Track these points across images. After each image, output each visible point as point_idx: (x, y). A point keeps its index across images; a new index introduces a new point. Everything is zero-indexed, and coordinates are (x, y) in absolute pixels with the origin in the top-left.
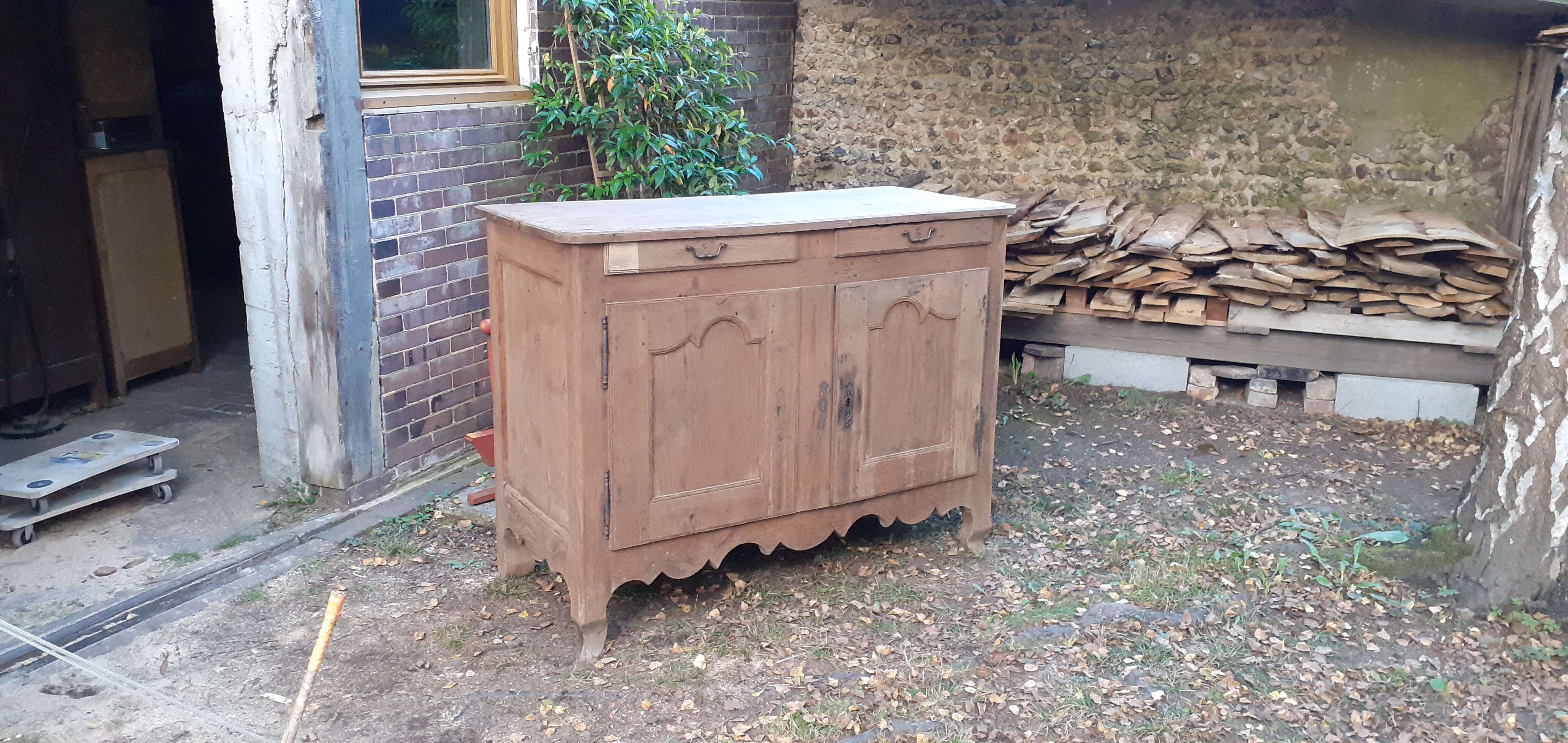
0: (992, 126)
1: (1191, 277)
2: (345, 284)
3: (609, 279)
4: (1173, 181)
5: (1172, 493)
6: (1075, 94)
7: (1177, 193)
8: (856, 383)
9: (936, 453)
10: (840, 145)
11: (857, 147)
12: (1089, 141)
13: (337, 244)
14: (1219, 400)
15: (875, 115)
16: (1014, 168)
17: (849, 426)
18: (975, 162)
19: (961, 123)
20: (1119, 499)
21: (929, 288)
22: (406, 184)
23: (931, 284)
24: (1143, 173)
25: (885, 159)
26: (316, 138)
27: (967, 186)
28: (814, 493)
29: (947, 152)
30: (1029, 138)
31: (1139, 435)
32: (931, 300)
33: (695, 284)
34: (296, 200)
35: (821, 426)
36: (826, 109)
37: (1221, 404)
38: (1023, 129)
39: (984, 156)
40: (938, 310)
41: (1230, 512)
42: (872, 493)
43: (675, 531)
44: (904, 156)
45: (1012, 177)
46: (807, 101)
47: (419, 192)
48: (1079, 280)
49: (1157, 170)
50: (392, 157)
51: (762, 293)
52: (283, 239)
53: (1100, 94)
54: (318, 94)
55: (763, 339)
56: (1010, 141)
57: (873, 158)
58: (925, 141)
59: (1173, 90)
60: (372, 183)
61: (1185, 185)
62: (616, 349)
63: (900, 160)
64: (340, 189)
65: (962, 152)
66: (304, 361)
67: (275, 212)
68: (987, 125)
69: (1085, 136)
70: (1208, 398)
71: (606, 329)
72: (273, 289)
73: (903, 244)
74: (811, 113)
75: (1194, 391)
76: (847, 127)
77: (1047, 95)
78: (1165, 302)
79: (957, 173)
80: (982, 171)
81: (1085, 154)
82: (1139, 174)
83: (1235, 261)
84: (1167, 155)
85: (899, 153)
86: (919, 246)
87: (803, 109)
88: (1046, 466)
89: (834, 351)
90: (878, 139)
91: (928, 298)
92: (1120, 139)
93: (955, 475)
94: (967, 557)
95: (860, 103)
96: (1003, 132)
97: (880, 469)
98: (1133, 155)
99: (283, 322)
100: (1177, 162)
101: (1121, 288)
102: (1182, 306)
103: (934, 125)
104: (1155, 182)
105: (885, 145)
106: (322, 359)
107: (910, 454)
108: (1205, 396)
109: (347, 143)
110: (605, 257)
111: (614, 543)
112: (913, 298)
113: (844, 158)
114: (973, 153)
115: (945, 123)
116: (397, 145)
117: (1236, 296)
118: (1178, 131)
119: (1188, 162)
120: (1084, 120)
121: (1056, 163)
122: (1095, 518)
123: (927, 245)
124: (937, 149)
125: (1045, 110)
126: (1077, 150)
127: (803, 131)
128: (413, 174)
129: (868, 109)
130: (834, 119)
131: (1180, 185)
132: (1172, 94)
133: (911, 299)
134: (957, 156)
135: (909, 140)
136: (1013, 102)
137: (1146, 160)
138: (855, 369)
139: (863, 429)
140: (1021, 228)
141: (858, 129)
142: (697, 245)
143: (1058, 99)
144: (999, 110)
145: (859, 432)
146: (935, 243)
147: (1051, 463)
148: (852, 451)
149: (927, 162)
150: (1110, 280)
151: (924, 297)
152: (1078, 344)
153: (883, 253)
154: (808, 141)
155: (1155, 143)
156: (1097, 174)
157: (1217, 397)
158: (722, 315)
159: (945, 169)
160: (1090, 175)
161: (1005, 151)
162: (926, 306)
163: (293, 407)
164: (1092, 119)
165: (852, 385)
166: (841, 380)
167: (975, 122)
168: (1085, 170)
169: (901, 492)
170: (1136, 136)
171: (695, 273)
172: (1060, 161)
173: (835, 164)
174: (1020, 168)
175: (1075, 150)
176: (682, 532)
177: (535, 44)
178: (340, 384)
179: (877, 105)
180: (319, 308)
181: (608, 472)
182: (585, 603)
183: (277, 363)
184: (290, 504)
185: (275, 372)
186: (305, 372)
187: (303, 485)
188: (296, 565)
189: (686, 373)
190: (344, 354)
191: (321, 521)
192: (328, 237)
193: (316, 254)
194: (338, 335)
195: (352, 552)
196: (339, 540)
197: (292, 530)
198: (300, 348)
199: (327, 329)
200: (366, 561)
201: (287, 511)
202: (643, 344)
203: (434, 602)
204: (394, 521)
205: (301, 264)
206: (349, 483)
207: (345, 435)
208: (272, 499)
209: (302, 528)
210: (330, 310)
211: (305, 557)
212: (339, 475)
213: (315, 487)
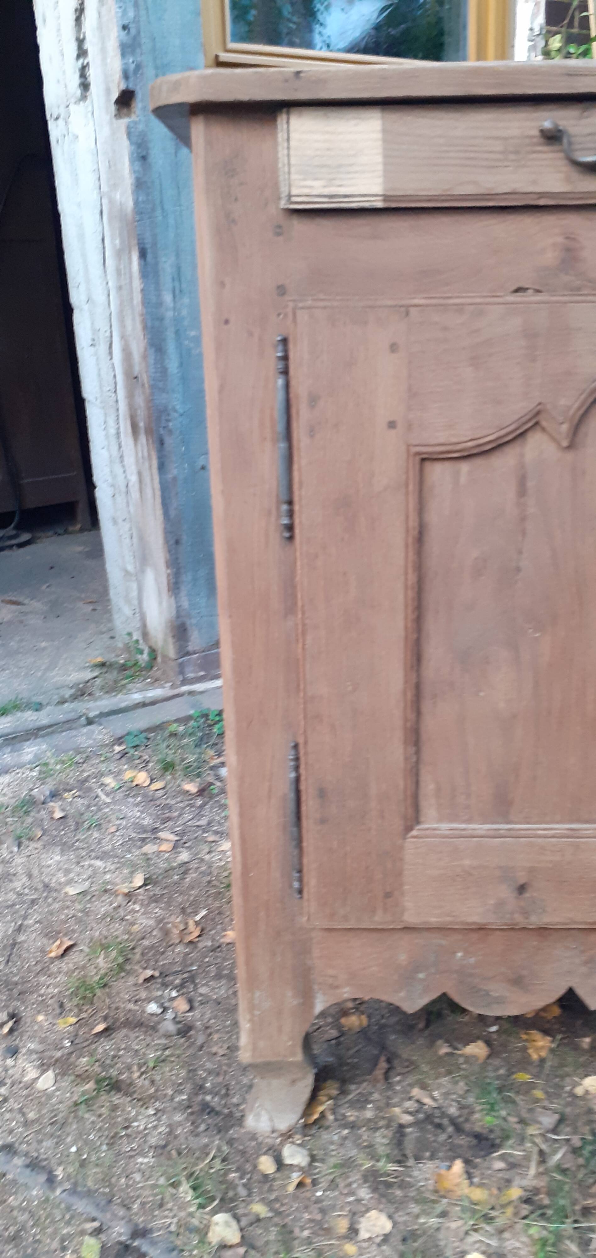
2: (173, 365)
3: (299, 226)
13: (160, 304)
26: (124, 130)
33: (570, 256)
34: (113, 239)
43: (476, 913)
52: (104, 299)
54: (123, 55)
62: (312, 432)
64: (165, 217)
66: (134, 478)
67: (94, 258)
71: (285, 372)
72: (99, 375)
99: (112, 422)
106: (147, 477)
110: (282, 152)
111: (314, 910)
163: (128, 540)
171: (572, 221)
176: (494, 921)
177: (541, 19)
180: (140, 401)
181: (296, 747)
182: (251, 1021)
183: (110, 480)
184: (124, 668)
185: (110, 491)
186: (135, 494)
187: (142, 645)
188: (39, 762)
189: (523, 519)
190: (173, 471)
191: (137, 697)
192: (142, 290)
193: (133, 319)
194: (162, 443)
195: (124, 754)
196: (120, 732)
197: (91, 704)
198: (130, 459)
199: (149, 432)
200: (128, 775)
201: (113, 675)
202: (392, 425)
203: (139, 880)
204: (206, 716)
205: (123, 337)
206: (183, 652)
207: (174, 587)
208: (111, 657)
209: (106, 703)
210: (150, 401)
211: (58, 751)
212: (171, 640)
213: (153, 652)
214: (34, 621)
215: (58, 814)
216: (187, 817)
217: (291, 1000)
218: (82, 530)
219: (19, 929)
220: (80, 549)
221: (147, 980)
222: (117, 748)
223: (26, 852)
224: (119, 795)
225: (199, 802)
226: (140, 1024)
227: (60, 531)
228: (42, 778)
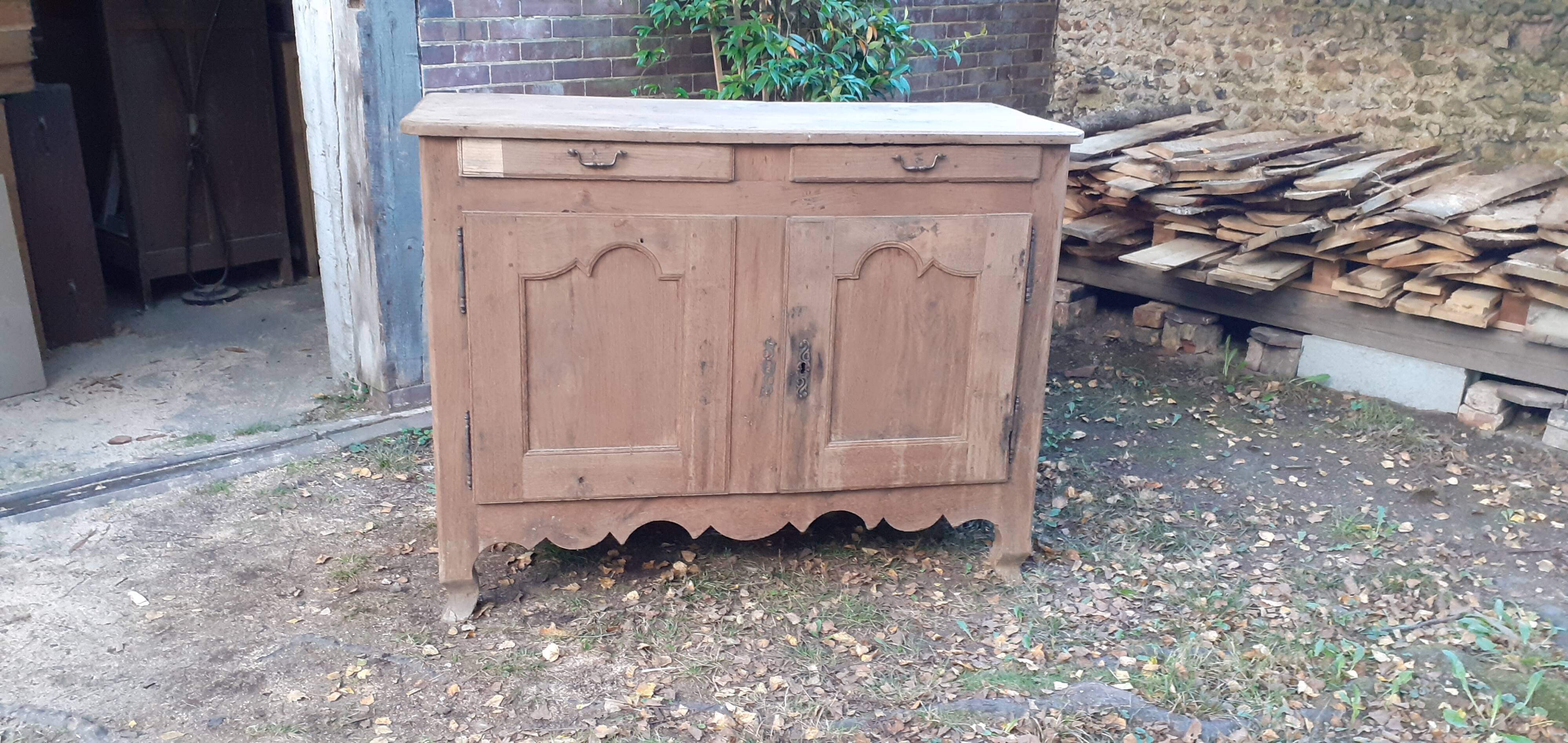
0: (1294, 49)
1: (1474, 260)
2: (388, 176)
3: (468, 183)
4: (1532, 133)
5: (1340, 547)
6: (1406, 11)
7: (1535, 150)
8: (816, 344)
9: (940, 447)
10: (1109, 65)
11: (1129, 68)
12: (1419, 74)
13: (378, 134)
14: (1499, 432)
15: (1153, 29)
16: (1317, 103)
17: (804, 398)
18: (1270, 93)
19: (1256, 44)
20: (1259, 544)
21: (931, 233)
22: (473, 75)
23: (935, 228)
24: (1490, 119)
25: (1160, 84)
26: (354, 17)
27: (1256, 123)
28: (754, 475)
29: (1236, 80)
30: (1341, 66)
31: (1346, 463)
32: (934, 250)
33: (586, 198)
34: (343, 85)
35: (766, 392)
36: (1096, 21)
37: (1501, 437)
38: (1333, 54)
39: (1281, 84)
40: (944, 262)
41: (1399, 589)
42: (838, 485)
43: (559, 493)
44: (1183, 81)
45: (1314, 115)
46: (1075, 11)
47: (491, 85)
48: (1320, 249)
49: (1508, 116)
50: (455, 44)
51: (678, 218)
52: (334, 124)
53: (1440, 11)
55: (682, 276)
56: (1315, 69)
57: (1146, 82)
58: (1210, 64)
59: (1543, 9)
60: (426, 71)
61: (1547, 139)
62: (474, 268)
63: (1178, 86)
64: (384, 75)
65: (1255, 80)
66: (354, 255)
67: (328, 95)
68: (1288, 47)
69: (1415, 67)
70: (1485, 427)
71: (462, 241)
72: (328, 177)
73: (895, 172)
74: (1078, 26)
75: (1467, 414)
76: (1119, 43)
77: (1369, 10)
78: (1436, 290)
79: (1246, 106)
80: (1277, 104)
81: (1413, 89)
82: (1484, 120)
83: (1543, 244)
84: (1527, 97)
85: (1177, 78)
86: (920, 176)
87: (1070, 20)
88: (1192, 485)
89: (784, 301)
90: (1154, 59)
91: (929, 246)
92: (1463, 73)
93: (969, 479)
94: (993, 585)
95: (1136, 14)
96: (1308, 56)
97: (850, 458)
98: (1479, 94)
99: (337, 212)
100: (1538, 106)
101: (1379, 266)
102: (1459, 298)
103: (1222, 44)
104: (1505, 132)
105: (1162, 67)
106: (365, 255)
107: (899, 443)
108: (1482, 423)
109: (393, 24)
110: (459, 155)
111: (478, 495)
112: (905, 245)
113: (1112, 81)
114: (1267, 81)
115: (1236, 43)
116: (462, 31)
117: (1537, 293)
118: (1545, 65)
119: (1555, 108)
120: (1416, 46)
121: (1373, 100)
122: (1208, 563)
123: (933, 176)
124: (1224, 75)
125: (1365, 30)
126: (1403, 85)
127: (1067, 46)
128: (483, 64)
129: (1145, 22)
130: (1104, 33)
131: (1540, 138)
132: (1542, 14)
133: (902, 245)
134: (1248, 84)
135: (1190, 61)
136: (1323, 18)
137: (1496, 103)
138: (813, 328)
139: (825, 404)
140: (1250, 175)
141: (1131, 46)
142: (585, 150)
143: (1382, 16)
144: (1304, 28)
145: (819, 407)
146: (944, 173)
147: (1199, 482)
148: (809, 428)
149: (1210, 90)
150: (1364, 253)
151: (923, 245)
152: (1321, 334)
153: (863, 182)
154: (1073, 59)
155: (1511, 80)
156: (1426, 117)
157: (1501, 427)
158: (621, 240)
159: (1232, 101)
160: (1416, 118)
161: (1308, 81)
162: (927, 256)
163: (348, 301)
164: (1426, 45)
165: (810, 347)
166: (793, 340)
167: (1272, 43)
168: (1410, 112)
169: (888, 490)
170: (1485, 70)
171: (586, 185)
172: (1377, 98)
173: (1102, 87)
174: (1325, 104)
175: (1399, 83)
176: (568, 496)
178: (380, 282)
179: (1155, 18)
180: (362, 200)
181: (468, 413)
182: (445, 558)
183: (334, 254)
184: (342, 400)
185: (333, 263)
186: (354, 266)
187: (357, 382)
188: (286, 463)
189: (573, 307)
190: (387, 250)
191: (355, 421)
192: (366, 125)
193: (358, 143)
194: (378, 231)
195: (349, 458)
196: (345, 444)
197: (319, 426)
198: (351, 240)
199: (368, 222)
200: (354, 471)
201: (333, 407)
202: (511, 265)
203: (370, 526)
204: (412, 433)
205: (349, 153)
206: (392, 386)
207: (386, 336)
208: (330, 392)
209: (331, 426)
210: (369, 203)
211: (300, 456)
212: (382, 377)
213: (366, 386)
214: (260, 366)
215: (306, 494)
216: (399, 494)
217: (466, 545)
218: (285, 285)
219: (293, 553)
220: (286, 302)
221: (380, 570)
222: (344, 454)
223: (286, 516)
224: (349, 484)
225: (408, 486)
226: (378, 589)
227: (264, 286)
228: (290, 474)
